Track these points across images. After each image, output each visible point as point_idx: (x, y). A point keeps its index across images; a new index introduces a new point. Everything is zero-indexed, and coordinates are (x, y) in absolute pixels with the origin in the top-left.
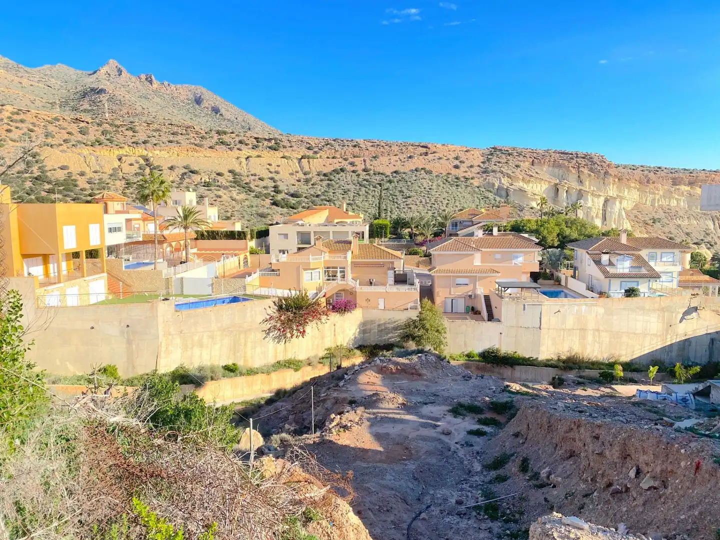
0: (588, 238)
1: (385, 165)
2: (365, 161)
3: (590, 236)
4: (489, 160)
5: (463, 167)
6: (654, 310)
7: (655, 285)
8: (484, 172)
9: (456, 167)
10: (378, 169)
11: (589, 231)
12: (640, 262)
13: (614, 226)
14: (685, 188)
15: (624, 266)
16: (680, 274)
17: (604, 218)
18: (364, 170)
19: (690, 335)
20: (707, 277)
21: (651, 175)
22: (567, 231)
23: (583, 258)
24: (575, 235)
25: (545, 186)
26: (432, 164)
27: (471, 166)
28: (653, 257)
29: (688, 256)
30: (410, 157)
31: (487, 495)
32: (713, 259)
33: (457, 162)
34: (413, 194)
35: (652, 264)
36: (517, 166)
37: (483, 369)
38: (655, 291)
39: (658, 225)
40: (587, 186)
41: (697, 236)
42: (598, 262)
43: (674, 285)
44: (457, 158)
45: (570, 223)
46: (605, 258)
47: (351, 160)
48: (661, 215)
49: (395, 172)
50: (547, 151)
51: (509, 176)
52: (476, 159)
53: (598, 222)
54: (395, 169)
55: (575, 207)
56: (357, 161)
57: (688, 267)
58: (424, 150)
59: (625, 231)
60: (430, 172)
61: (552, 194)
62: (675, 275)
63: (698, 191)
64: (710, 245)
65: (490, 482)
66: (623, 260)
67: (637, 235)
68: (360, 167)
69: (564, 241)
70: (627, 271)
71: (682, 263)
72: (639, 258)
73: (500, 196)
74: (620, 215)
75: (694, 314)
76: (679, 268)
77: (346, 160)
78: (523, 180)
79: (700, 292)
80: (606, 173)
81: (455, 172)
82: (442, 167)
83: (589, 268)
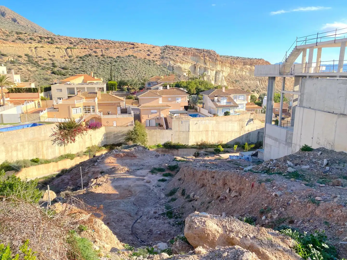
0: (209, 90)
1: (113, 53)
2: (102, 51)
3: (209, 89)
4: (164, 52)
5: (152, 55)
6: (236, 121)
7: (236, 110)
8: (162, 58)
9: (149, 55)
10: (109, 55)
11: (209, 86)
12: (230, 100)
13: (220, 84)
14: (248, 67)
15: (224, 102)
16: (247, 104)
17: (216, 81)
18: (102, 55)
19: (250, 131)
20: (257, 106)
21: (235, 60)
22: (200, 87)
23: (207, 98)
24: (203, 88)
25: (190, 65)
26: (136, 53)
27: (156, 55)
28: (236, 98)
29: (249, 97)
30: (125, 49)
31: (167, 208)
32: (259, 98)
33: (149, 53)
34: (128, 68)
35: (235, 100)
36: (177, 55)
37: (165, 152)
38: (237, 112)
39: (238, 83)
40: (208, 66)
41: (253, 88)
42: (213, 101)
43: (244, 109)
44: (149, 51)
45: (201, 83)
46: (216, 98)
47: (94, 50)
48: (239, 79)
49: (118, 57)
50: (190, 48)
51: (173, 60)
52: (158, 51)
53: (213, 82)
54: (118, 55)
55: (203, 75)
56: (98, 50)
57: (249, 101)
58: (132, 46)
59: (224, 86)
60: (135, 57)
61: (193, 69)
62: (244, 105)
63: (254, 68)
64: (258, 92)
65: (169, 202)
66: (224, 99)
67: (229, 88)
68: (100, 54)
69: (199, 91)
70: (225, 104)
71: (247, 100)
72: (230, 98)
73: (170, 70)
74: (222, 79)
75: (252, 122)
76: (246, 102)
77: (91, 50)
78: (180, 62)
79: (254, 112)
80: (216, 59)
81: (147, 57)
82: (142, 55)
83: (210, 104)
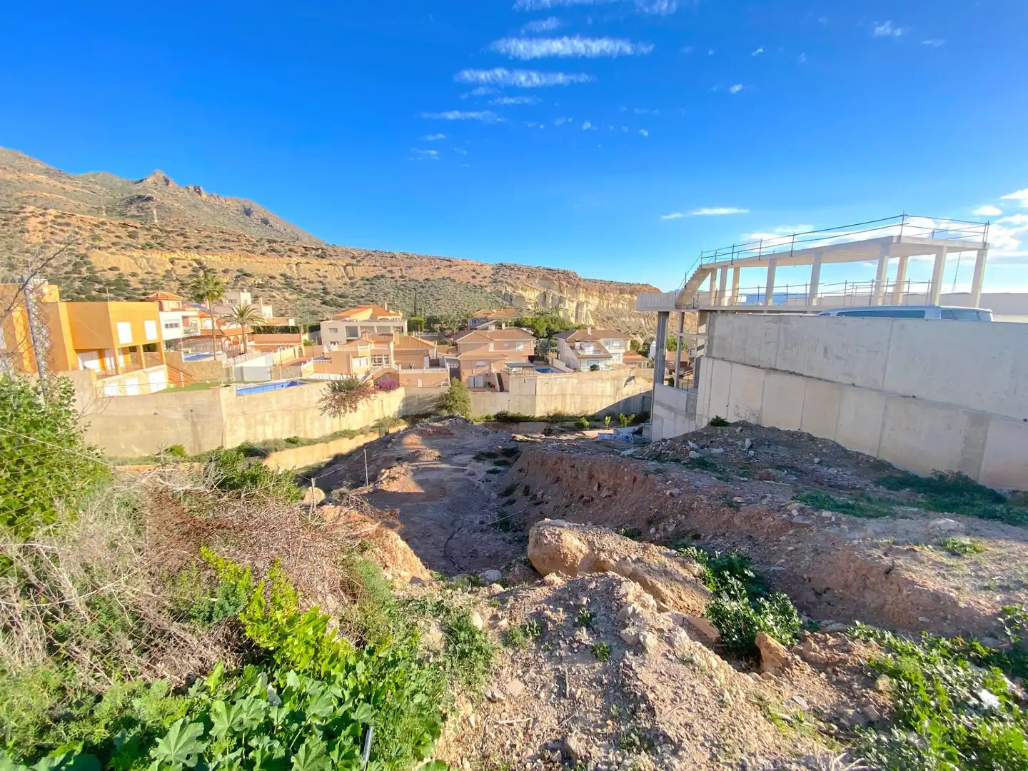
0: (566, 331)
1: (419, 274)
2: (401, 270)
3: (567, 330)
4: (497, 273)
5: (479, 278)
6: (608, 380)
7: (610, 362)
8: (495, 282)
9: (474, 277)
10: (413, 277)
11: (567, 326)
12: (599, 348)
13: (583, 323)
14: (627, 296)
15: (589, 350)
16: (624, 354)
17: (577, 318)
18: (402, 277)
19: (631, 395)
20: (640, 356)
21: (606, 287)
22: (553, 326)
23: (563, 344)
24: (557, 329)
25: (537, 294)
26: (455, 274)
27: (485, 277)
28: (607, 344)
29: (629, 342)
30: (438, 268)
31: (501, 515)
32: (644, 344)
33: (474, 274)
34: (442, 297)
35: (607, 348)
36: (518, 278)
37: (499, 427)
38: (609, 366)
39: (611, 321)
40: (566, 295)
41: (634, 328)
42: (573, 348)
43: (621, 362)
44: (474, 271)
45: (555, 321)
46: (577, 344)
47: (389, 268)
48: (612, 315)
49: (427, 279)
50: (538, 268)
51: (512, 285)
52: (488, 271)
53: (573, 320)
54: (426, 277)
55: (557, 309)
56: (394, 269)
57: (629, 349)
58: (449, 263)
59: (590, 325)
60: (454, 281)
61: (542, 300)
62: (621, 355)
63: (635, 298)
64: (642, 335)
65: (504, 505)
66: (589, 346)
67: (598, 328)
68: (398, 274)
69: (551, 333)
70: (591, 353)
71: (626, 348)
72: (599, 344)
73: (507, 301)
74: (587, 314)
75: (633, 381)
76: (624, 351)
77: (385, 268)
78: (522, 289)
79: (636, 366)
80: (578, 285)
81: (472, 281)
82: (465, 277)
83: (568, 352)
